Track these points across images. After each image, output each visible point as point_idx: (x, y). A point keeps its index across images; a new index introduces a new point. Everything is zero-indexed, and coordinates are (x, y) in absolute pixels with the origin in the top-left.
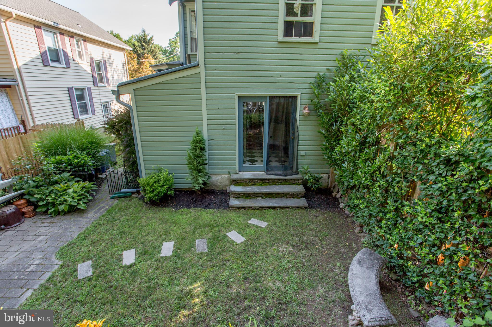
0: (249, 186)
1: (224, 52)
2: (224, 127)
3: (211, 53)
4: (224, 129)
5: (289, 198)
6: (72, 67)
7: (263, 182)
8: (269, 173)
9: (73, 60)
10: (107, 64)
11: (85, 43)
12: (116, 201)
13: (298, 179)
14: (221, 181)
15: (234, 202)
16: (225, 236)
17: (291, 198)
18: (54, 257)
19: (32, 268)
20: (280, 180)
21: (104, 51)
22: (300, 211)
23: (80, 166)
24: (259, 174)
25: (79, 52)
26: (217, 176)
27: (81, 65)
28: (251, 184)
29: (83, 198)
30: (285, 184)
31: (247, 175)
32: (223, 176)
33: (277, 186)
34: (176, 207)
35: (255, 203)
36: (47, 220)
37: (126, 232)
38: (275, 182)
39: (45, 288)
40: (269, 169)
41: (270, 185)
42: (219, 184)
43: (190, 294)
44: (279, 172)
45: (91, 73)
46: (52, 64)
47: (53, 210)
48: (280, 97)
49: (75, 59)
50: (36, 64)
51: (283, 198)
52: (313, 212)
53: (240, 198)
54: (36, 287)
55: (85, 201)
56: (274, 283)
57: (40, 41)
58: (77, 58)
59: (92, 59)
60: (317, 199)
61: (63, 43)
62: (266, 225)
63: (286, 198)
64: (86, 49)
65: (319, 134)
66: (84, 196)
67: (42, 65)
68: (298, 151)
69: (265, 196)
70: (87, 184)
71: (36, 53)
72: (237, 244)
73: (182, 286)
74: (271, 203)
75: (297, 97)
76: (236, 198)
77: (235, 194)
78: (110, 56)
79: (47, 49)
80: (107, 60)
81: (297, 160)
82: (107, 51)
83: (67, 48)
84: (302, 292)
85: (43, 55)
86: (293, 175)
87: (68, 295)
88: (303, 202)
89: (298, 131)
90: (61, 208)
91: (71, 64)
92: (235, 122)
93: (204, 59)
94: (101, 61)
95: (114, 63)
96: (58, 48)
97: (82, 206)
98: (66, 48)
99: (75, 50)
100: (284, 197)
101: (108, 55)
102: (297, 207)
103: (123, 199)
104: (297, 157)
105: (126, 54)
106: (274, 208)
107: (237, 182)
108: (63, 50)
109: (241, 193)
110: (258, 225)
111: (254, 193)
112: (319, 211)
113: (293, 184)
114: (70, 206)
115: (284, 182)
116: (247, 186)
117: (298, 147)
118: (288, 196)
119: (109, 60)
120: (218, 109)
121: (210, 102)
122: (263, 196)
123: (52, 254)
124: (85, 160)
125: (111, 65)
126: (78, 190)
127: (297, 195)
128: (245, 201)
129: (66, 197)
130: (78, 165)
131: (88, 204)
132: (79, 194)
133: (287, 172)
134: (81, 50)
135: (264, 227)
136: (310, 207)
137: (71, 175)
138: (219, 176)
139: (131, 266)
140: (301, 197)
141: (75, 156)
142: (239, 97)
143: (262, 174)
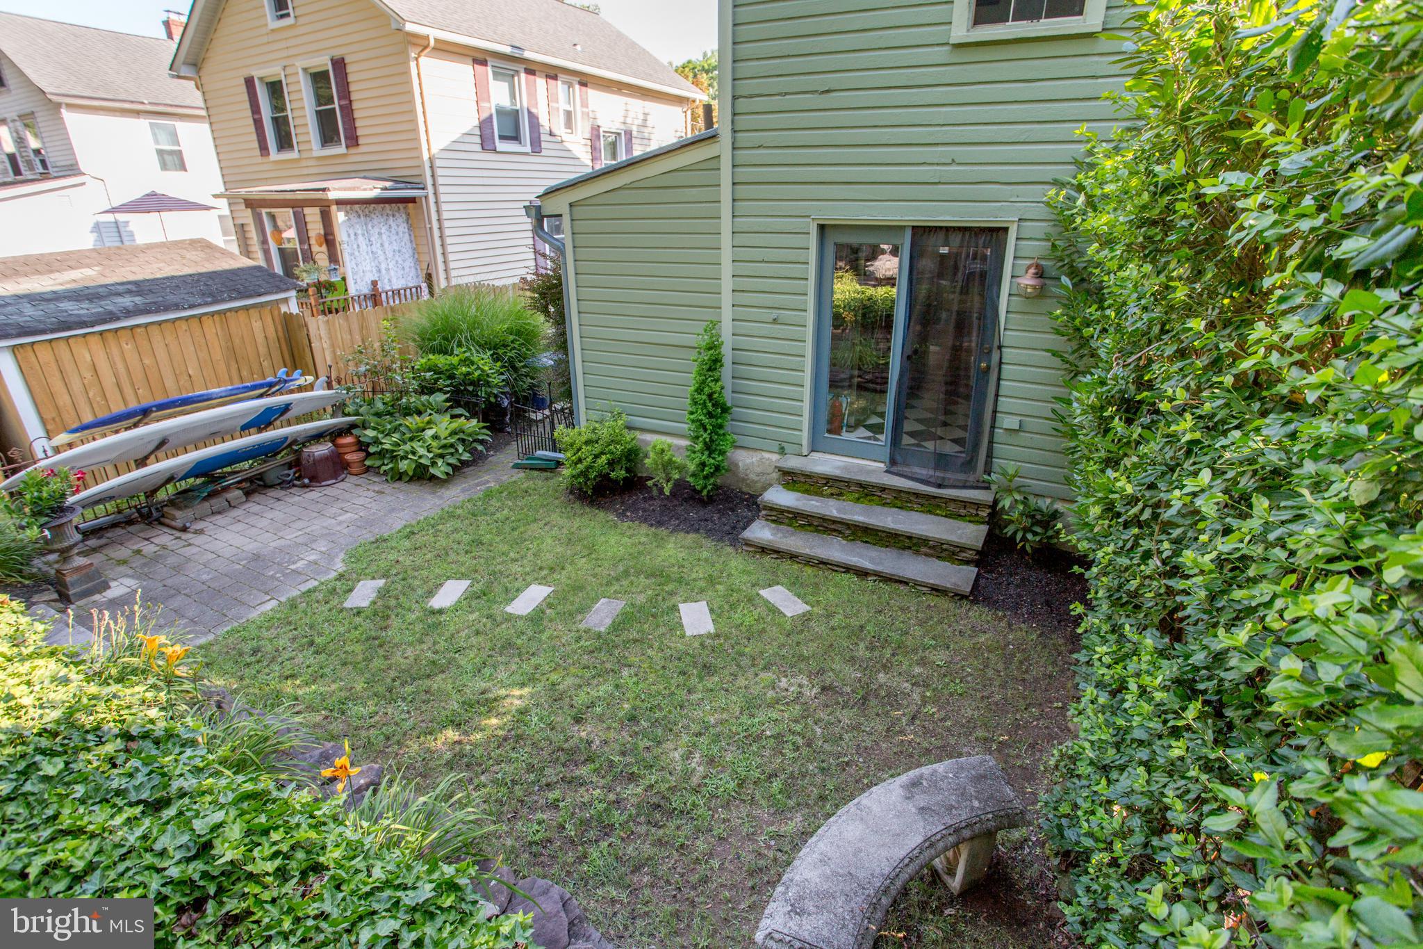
0: (822, 496)
1: (786, 94)
2: (775, 313)
3: (751, 96)
4: (775, 321)
5: (926, 555)
6: (544, 153)
7: (867, 492)
8: (894, 469)
9: (551, 134)
10: (634, 141)
11: (584, 89)
12: (522, 475)
13: (978, 505)
14: (759, 470)
15: (761, 532)
16: (675, 608)
17: (932, 556)
18: (342, 556)
19: (300, 564)
20: (917, 495)
21: (629, 107)
22: (933, 601)
23: (472, 383)
24: (862, 469)
25: (568, 114)
26: (751, 453)
27: (568, 146)
28: (830, 491)
29: (452, 454)
30: (930, 512)
31: (827, 464)
32: (766, 455)
33: (903, 513)
34: (622, 516)
35: (812, 548)
36: (377, 484)
37: (483, 544)
38: (901, 500)
39: (293, 604)
40: (898, 458)
41: (884, 505)
42: (753, 476)
43: (489, 704)
44: (923, 472)
45: (590, 164)
46: (501, 146)
47: (391, 466)
48: (947, 229)
49: (555, 131)
50: (468, 147)
51: (907, 552)
52: (977, 614)
53: (781, 523)
54: (283, 599)
55: (453, 461)
56: (688, 756)
57: (481, 94)
58: (560, 130)
59: (596, 130)
60: (1023, 579)
61: (532, 94)
62: (801, 612)
63: (917, 552)
64: (585, 104)
65: (1057, 362)
66: (452, 450)
67: (479, 148)
68: (995, 411)
69: (853, 534)
70: (473, 424)
71: (470, 122)
72: (683, 636)
73: (489, 684)
74: (861, 557)
75: (1006, 230)
76: (773, 521)
77: (772, 509)
78: (645, 120)
79: (494, 111)
80: (634, 129)
81: (991, 442)
82: (637, 106)
83: (539, 105)
84: (738, 806)
85: (485, 125)
86: (964, 487)
87: (311, 628)
88: (961, 576)
89: (1000, 347)
90: (404, 465)
91: (544, 145)
92: (806, 302)
93: (729, 117)
94: (619, 134)
95: (652, 137)
96: (518, 107)
97: (440, 470)
98: (536, 105)
99: (558, 109)
100: (910, 548)
101: (641, 117)
102: (933, 589)
103: (535, 473)
104: (992, 434)
105: (689, 113)
106: (863, 573)
107: (792, 479)
108: (529, 112)
109: (789, 512)
110: (777, 605)
111: (824, 519)
112: (1001, 619)
113: (959, 516)
114: (419, 465)
115: (930, 504)
116: (816, 494)
117: (996, 401)
118: (924, 550)
119: (642, 129)
120: (763, 261)
121: (742, 239)
122: (848, 532)
123: (342, 550)
124: (483, 371)
125: (645, 142)
126: (443, 434)
127: (954, 554)
128: (792, 534)
129: (416, 445)
130: (468, 380)
131: (459, 469)
132: (444, 442)
133: (948, 475)
134: (571, 109)
135: (789, 615)
136: (976, 595)
137: (447, 400)
138: (754, 454)
139: (440, 612)
140: (967, 562)
141: (467, 359)
142: (822, 228)
143: (873, 469)
